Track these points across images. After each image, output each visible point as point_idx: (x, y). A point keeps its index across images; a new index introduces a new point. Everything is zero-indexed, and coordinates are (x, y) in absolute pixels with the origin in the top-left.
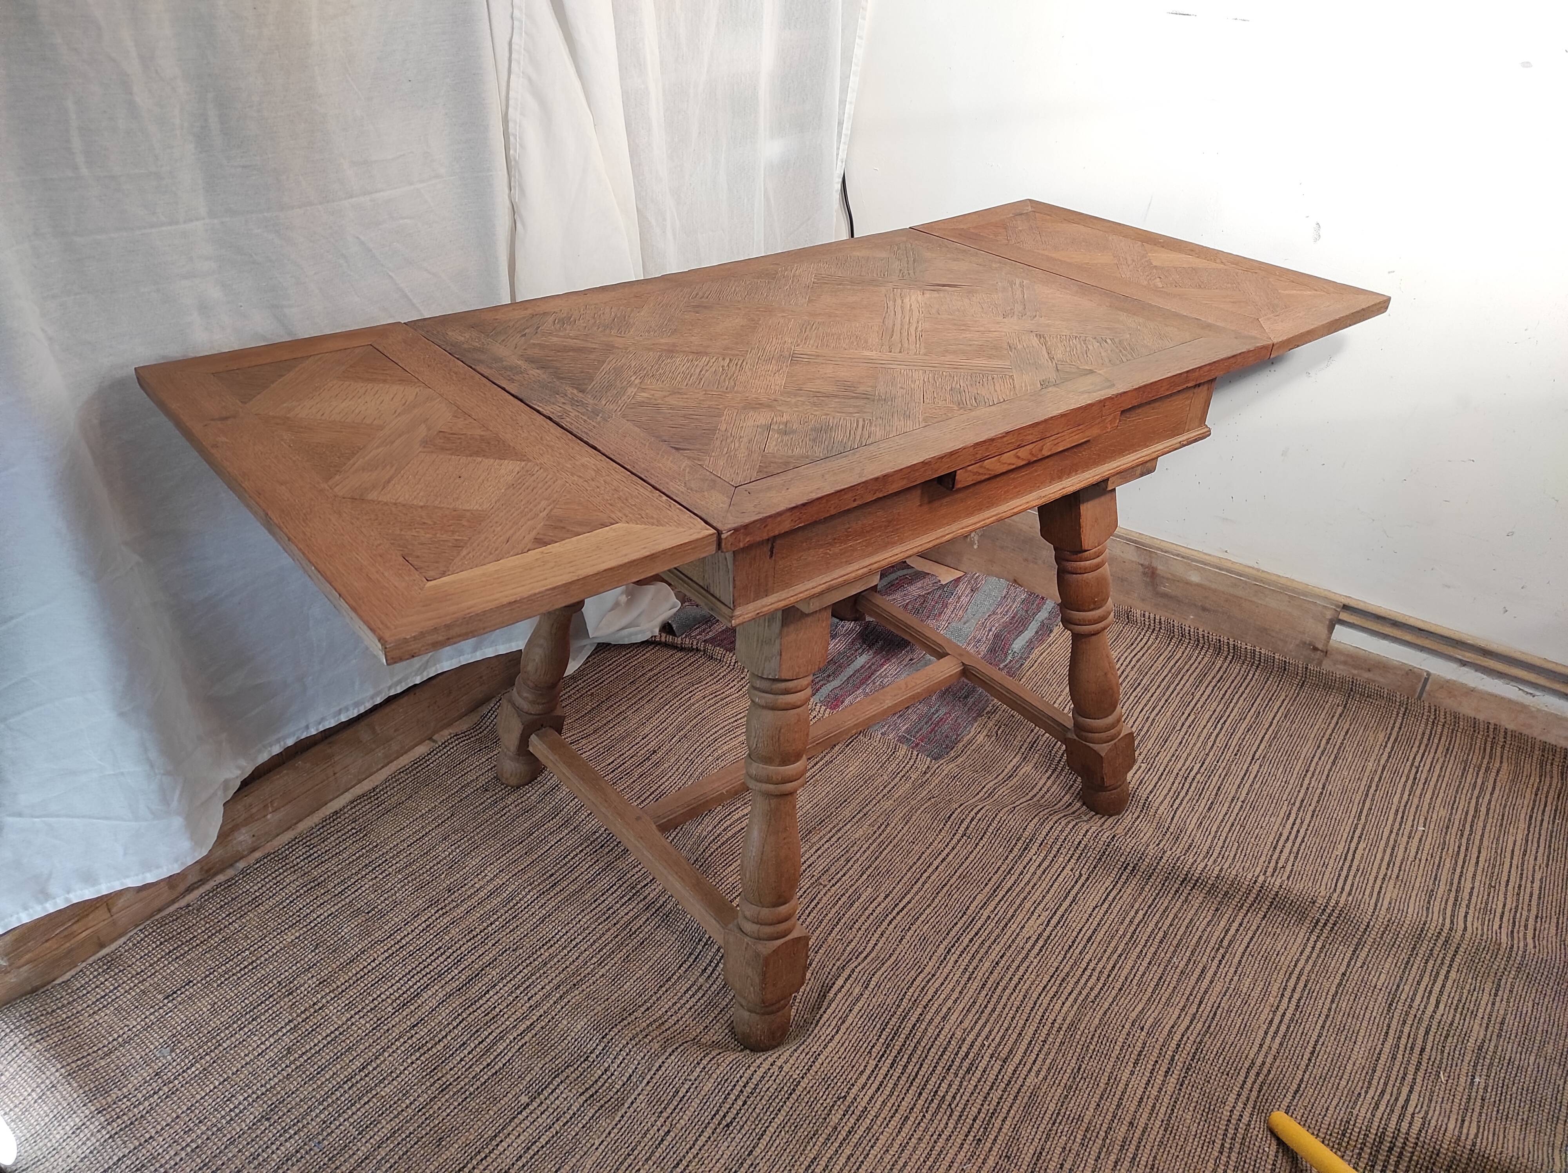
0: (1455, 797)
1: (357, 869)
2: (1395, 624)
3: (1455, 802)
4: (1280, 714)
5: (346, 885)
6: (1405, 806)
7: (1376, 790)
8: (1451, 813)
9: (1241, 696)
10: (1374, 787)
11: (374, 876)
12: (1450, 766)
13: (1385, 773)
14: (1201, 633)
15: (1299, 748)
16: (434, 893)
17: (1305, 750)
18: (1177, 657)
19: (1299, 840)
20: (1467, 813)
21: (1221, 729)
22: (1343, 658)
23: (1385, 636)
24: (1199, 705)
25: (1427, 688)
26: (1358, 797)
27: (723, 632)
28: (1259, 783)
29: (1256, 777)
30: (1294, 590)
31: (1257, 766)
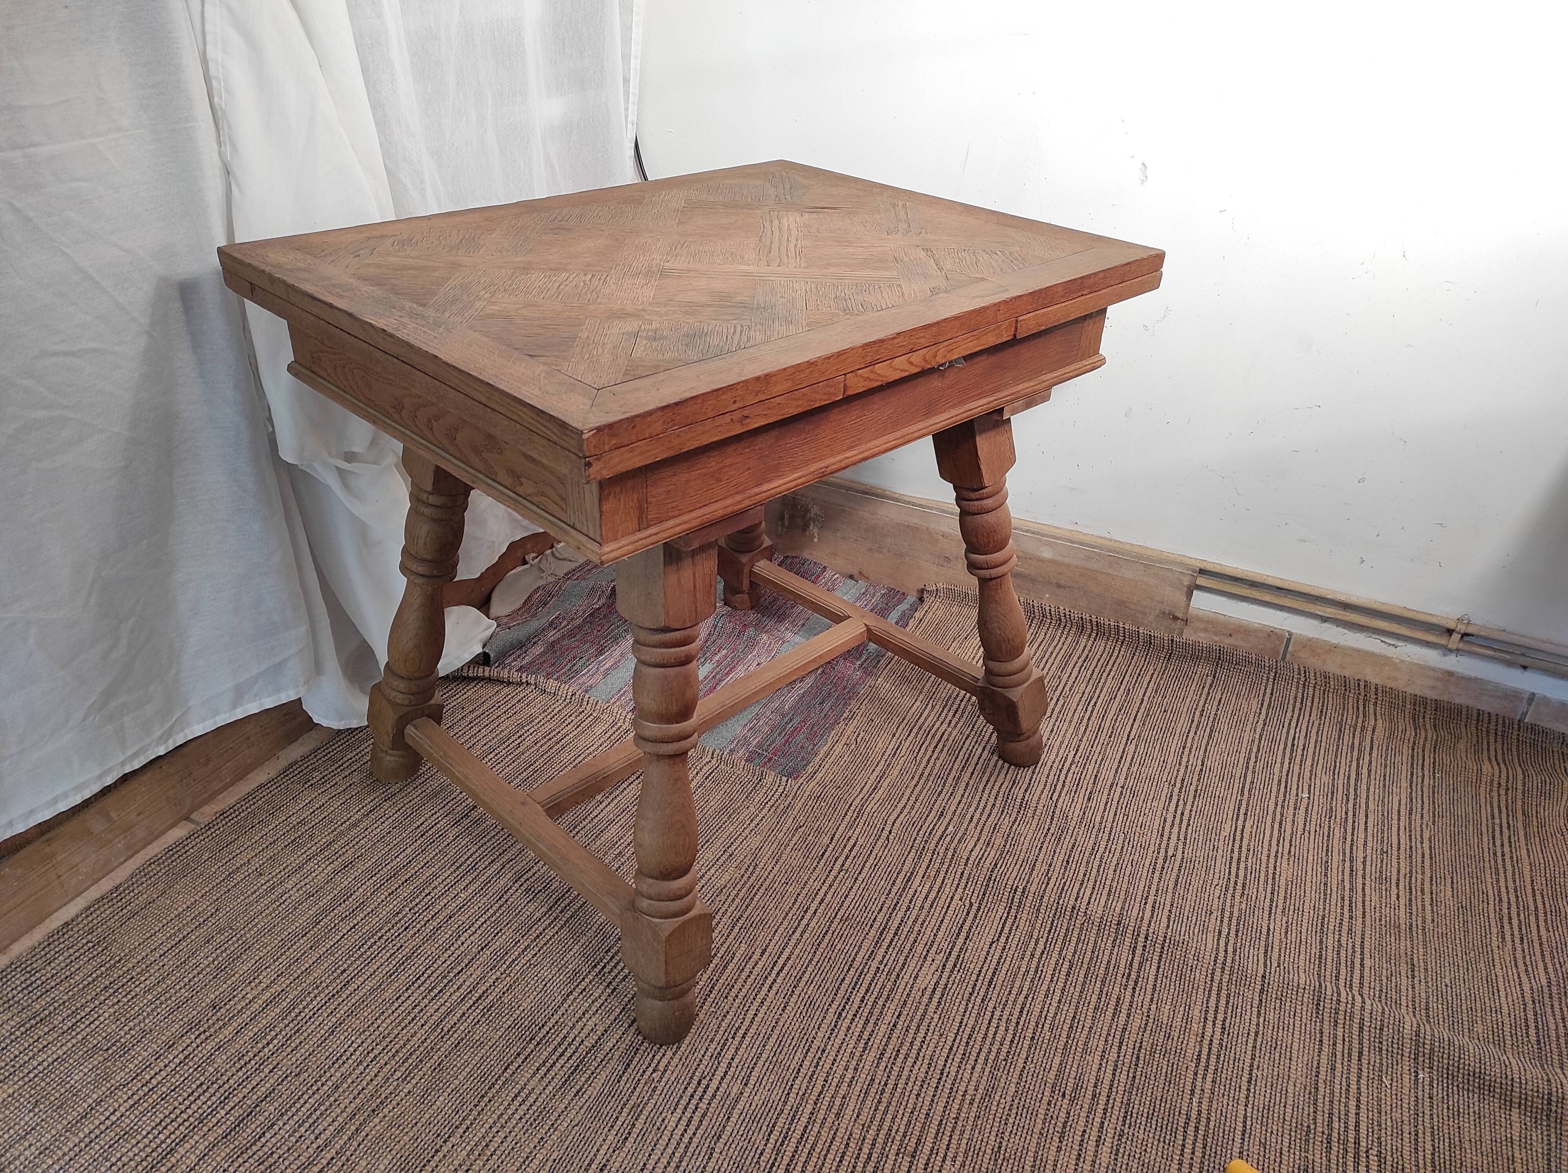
0: (1335, 762)
1: (94, 993)
2: (1253, 584)
3: (1335, 767)
4: (1150, 689)
5: (79, 1017)
6: (1287, 775)
7: (1256, 762)
8: (1334, 779)
9: (1109, 674)
10: (1253, 759)
11: (115, 1000)
12: (1326, 729)
13: (1262, 742)
14: (1062, 612)
15: (1173, 724)
16: (195, 1012)
17: (1180, 725)
18: (1040, 640)
19: (1185, 823)
20: (1349, 778)
21: (1092, 712)
22: (1203, 626)
23: (1244, 599)
24: (1067, 689)
25: (1290, 649)
26: (1239, 771)
27: (541, 655)
28: (1137, 765)
29: (1133, 758)
30: (1148, 558)
31: (1133, 747)
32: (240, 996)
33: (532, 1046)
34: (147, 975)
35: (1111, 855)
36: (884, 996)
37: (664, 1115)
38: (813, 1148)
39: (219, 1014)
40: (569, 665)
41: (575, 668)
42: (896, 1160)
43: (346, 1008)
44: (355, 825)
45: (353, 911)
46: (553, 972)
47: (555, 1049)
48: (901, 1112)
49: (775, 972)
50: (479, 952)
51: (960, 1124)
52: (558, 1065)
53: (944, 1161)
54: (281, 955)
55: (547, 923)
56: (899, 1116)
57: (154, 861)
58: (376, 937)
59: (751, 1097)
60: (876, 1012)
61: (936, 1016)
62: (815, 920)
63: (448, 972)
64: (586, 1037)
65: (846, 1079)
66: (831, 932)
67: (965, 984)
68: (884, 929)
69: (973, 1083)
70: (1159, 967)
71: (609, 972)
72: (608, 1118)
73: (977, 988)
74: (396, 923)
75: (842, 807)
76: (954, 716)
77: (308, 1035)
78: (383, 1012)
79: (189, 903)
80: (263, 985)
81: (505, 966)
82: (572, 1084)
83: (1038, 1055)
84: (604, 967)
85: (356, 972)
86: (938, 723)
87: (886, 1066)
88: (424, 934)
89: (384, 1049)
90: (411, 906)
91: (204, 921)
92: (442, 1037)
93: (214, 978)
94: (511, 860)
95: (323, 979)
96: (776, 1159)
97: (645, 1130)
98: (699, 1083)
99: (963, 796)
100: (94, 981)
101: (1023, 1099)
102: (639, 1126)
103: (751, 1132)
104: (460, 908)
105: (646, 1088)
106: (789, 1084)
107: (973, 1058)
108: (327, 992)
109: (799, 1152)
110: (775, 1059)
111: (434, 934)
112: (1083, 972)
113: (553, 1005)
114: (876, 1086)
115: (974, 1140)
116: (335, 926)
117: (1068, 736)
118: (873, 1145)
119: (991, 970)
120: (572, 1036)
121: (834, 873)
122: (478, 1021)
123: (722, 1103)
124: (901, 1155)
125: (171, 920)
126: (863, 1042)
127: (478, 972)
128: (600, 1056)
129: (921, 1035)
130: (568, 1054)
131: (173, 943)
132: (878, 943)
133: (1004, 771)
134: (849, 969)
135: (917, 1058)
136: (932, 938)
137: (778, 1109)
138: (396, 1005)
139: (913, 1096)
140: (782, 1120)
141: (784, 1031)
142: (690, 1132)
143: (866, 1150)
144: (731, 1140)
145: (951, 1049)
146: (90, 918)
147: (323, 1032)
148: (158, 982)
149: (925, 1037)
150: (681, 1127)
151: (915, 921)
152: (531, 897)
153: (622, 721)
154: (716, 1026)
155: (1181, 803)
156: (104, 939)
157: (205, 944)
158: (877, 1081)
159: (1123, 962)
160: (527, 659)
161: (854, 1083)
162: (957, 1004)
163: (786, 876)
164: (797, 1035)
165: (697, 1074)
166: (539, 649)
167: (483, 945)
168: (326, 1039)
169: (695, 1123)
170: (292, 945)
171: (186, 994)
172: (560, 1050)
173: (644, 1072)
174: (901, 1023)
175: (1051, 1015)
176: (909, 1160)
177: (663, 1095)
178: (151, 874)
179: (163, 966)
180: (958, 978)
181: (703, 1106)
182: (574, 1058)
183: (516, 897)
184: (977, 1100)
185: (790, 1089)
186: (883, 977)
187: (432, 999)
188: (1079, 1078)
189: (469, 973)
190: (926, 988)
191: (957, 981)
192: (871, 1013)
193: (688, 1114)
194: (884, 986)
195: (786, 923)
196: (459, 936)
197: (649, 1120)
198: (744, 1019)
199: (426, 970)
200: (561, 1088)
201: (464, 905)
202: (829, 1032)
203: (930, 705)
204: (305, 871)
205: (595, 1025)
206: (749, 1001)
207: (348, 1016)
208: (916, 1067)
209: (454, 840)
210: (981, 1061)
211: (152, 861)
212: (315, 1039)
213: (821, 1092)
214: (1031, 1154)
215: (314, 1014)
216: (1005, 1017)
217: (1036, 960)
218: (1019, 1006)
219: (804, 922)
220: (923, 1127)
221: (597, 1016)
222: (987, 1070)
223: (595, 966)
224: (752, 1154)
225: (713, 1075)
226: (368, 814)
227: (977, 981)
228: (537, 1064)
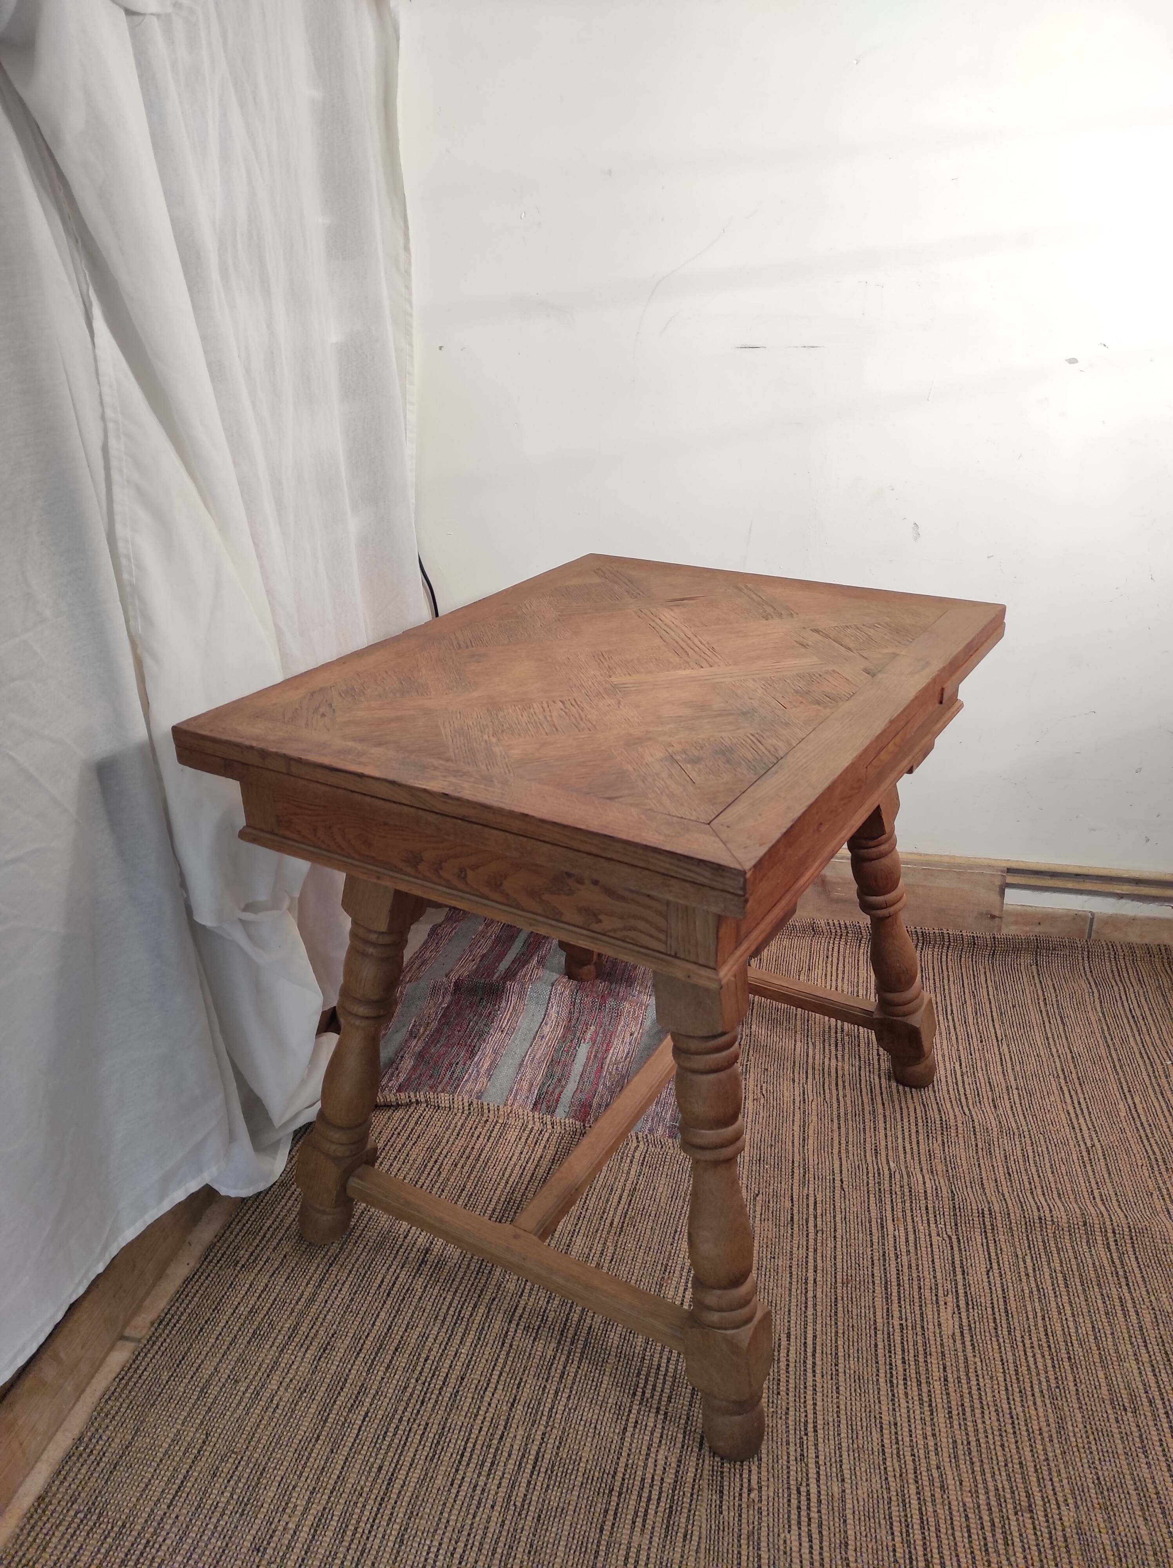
6: (1144, 1046)
9: (948, 980)
10: (1108, 1036)
13: (1108, 1020)
15: (1026, 1017)
17: (1033, 1018)
19: (1085, 1111)
22: (1016, 919)
23: (1046, 889)
25: (1094, 927)
27: (414, 1068)
28: (1018, 1063)
29: (1011, 1058)
30: (959, 866)
31: (1005, 1046)
32: (280, 1528)
33: (615, 1498)
34: (164, 1533)
35: (1041, 1158)
36: (921, 1352)
37: (782, 1536)
38: (938, 1530)
39: (267, 1556)
40: (448, 1074)
41: (455, 1076)
42: (1017, 1520)
43: (403, 1510)
44: (312, 1300)
45: (357, 1397)
46: (597, 1411)
47: (640, 1496)
48: (996, 1468)
49: (809, 1354)
50: (511, 1409)
51: (1052, 1464)
52: (651, 1512)
53: (1059, 1508)
54: (304, 1468)
55: (563, 1359)
56: (997, 1473)
57: (108, 1396)
58: (396, 1421)
59: (855, 1493)
60: (922, 1369)
61: (977, 1360)
62: (819, 1291)
63: (491, 1440)
64: (664, 1473)
65: (930, 1448)
66: (839, 1298)
67: (985, 1320)
68: (886, 1283)
69: (1042, 1419)
70: (1136, 1258)
71: (652, 1397)
72: (730, 1556)
73: (998, 1321)
74: (409, 1400)
75: (786, 1166)
76: (837, 1050)
77: (378, 1552)
78: (444, 1504)
79: (171, 1435)
80: (300, 1509)
81: (545, 1418)
82: (675, 1528)
83: (1082, 1375)
84: (643, 1393)
85: (393, 1465)
86: (827, 1060)
87: (960, 1424)
88: (444, 1404)
89: (466, 1545)
90: (415, 1376)
91: (199, 1452)
92: (520, 1515)
93: (242, 1515)
94: (494, 1300)
95: (362, 1483)
96: (910, 1552)
97: (772, 1557)
98: (799, 1492)
99: (885, 1129)
100: (105, 1557)
101: (1093, 1423)
102: (764, 1555)
103: (873, 1530)
104: (468, 1366)
105: (751, 1512)
106: (882, 1468)
107: (1029, 1393)
108: (373, 1497)
109: (928, 1538)
110: (855, 1446)
111: (454, 1401)
112: (1077, 1280)
113: (613, 1447)
114: (960, 1447)
115: (1073, 1477)
116: (346, 1420)
117: (945, 1048)
118: (990, 1509)
119: (1001, 1300)
120: (649, 1476)
121: (812, 1236)
122: (548, 1486)
123: (830, 1507)
124: (1020, 1513)
125: (161, 1460)
126: (926, 1404)
127: (521, 1432)
128: (688, 1490)
129: (974, 1383)
130: (655, 1497)
131: (175, 1487)
132: (888, 1299)
133: (909, 1096)
134: (876, 1333)
135: (982, 1408)
136: (933, 1281)
137: (885, 1497)
138: (454, 1491)
139: (999, 1448)
140: (894, 1508)
141: (849, 1414)
142: (816, 1547)
143: (986, 1518)
144: (858, 1544)
145: (1007, 1389)
146: (66, 1484)
147: (390, 1544)
148: (181, 1539)
149: (978, 1384)
150: (806, 1545)
151: (910, 1267)
152: (534, 1335)
153: (531, 1122)
154: (784, 1427)
155: (1073, 1093)
156: (93, 1504)
157: (213, 1478)
158: (959, 1442)
159: (1105, 1262)
160: (402, 1077)
161: (939, 1449)
162: (989, 1342)
163: (769, 1250)
164: (864, 1415)
165: (792, 1482)
166: (408, 1063)
167: (511, 1400)
168: (398, 1552)
169: (815, 1536)
170: (310, 1454)
171: (219, 1543)
172: (645, 1495)
173: (740, 1495)
174: (950, 1375)
175: (1072, 1330)
176: (1029, 1516)
177: (771, 1514)
178: (113, 1412)
179: (177, 1517)
180: (976, 1315)
181: (814, 1515)
182: (663, 1499)
183: (520, 1340)
184: (1055, 1436)
185: (886, 1473)
186: (910, 1332)
187: (489, 1475)
188: (1128, 1387)
189: (511, 1435)
190: (954, 1334)
191: (977, 1319)
192: (918, 1373)
193: (804, 1528)
194: (915, 1343)
195: (794, 1300)
196: (482, 1397)
197: (771, 1546)
198: (806, 1411)
199: (466, 1443)
200: (666, 1536)
201: (470, 1362)
202: (891, 1403)
203: (810, 1043)
204: (283, 1365)
205: (666, 1458)
206: (802, 1391)
207: (410, 1518)
208: (987, 1417)
209: (424, 1292)
210: (1037, 1394)
211: (107, 1397)
212: (387, 1555)
213: (915, 1468)
214: (1128, 1477)
215: (372, 1526)
216: (1036, 1344)
217: (1032, 1279)
218: (1041, 1330)
219: (810, 1294)
220: (1023, 1478)
221: (663, 1447)
222: (1048, 1402)
223: (634, 1394)
224: (885, 1553)
225: (808, 1480)
226: (320, 1285)
227: (994, 1314)
228: (630, 1517)
